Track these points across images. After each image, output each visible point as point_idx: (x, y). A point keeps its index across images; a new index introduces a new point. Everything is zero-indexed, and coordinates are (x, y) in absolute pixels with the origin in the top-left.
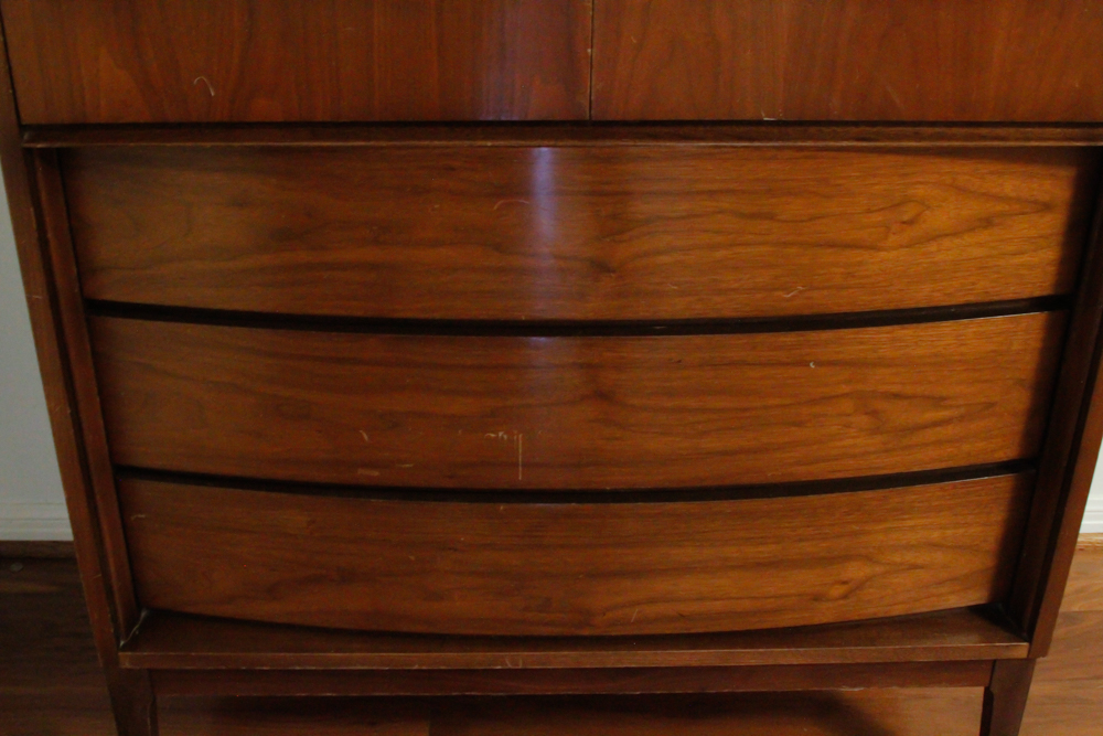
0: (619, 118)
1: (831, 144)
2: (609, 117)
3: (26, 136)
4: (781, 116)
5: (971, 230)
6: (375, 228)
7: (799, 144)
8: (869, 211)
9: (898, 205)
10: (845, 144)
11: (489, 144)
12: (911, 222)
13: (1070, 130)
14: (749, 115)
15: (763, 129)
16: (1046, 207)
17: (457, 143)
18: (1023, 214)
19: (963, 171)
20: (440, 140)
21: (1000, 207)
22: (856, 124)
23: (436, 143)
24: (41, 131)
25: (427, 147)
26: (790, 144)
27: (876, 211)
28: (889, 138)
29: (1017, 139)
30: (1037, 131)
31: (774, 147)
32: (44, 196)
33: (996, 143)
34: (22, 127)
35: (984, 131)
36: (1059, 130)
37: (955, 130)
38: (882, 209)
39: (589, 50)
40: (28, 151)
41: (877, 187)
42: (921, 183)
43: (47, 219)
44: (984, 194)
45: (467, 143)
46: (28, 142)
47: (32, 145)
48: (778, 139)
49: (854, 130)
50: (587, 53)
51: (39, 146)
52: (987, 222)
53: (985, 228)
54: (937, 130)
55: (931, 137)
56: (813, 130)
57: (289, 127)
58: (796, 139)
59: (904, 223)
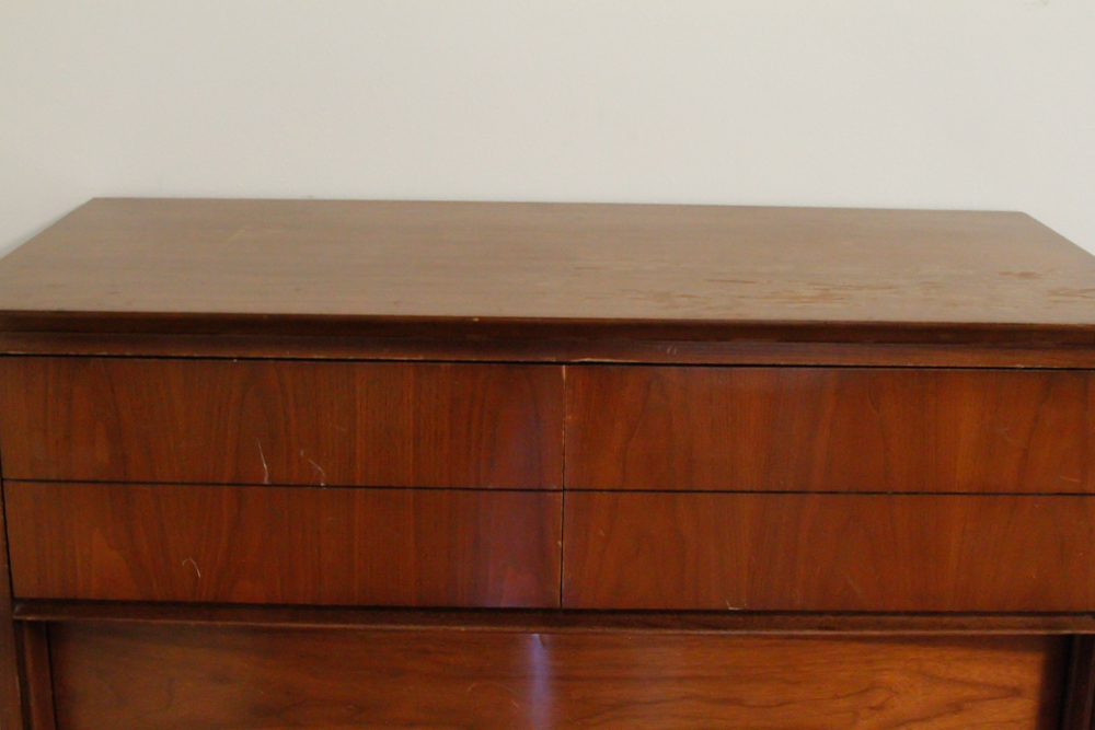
0: (589, 606)
1: (796, 633)
2: (581, 606)
3: (17, 609)
4: (746, 606)
5: (940, 715)
6: (351, 707)
7: (764, 632)
8: (836, 697)
9: (867, 690)
10: (808, 632)
11: (463, 629)
12: (879, 708)
13: (1032, 618)
14: (714, 606)
15: (728, 617)
16: (1015, 692)
17: (432, 627)
18: (992, 699)
19: (929, 657)
20: (415, 624)
21: (969, 692)
22: (820, 613)
23: (412, 627)
24: (33, 604)
25: (403, 631)
26: (756, 632)
27: (842, 697)
28: (853, 627)
29: (980, 628)
30: (1000, 619)
31: (740, 636)
32: (30, 666)
33: (957, 632)
34: (14, 600)
35: (946, 620)
36: (1020, 619)
37: (916, 619)
38: (848, 695)
39: (560, 543)
40: (20, 622)
41: (842, 673)
42: (887, 669)
43: (32, 688)
44: (950, 680)
45: (442, 628)
46: (18, 614)
47: (22, 617)
48: (742, 628)
49: (819, 619)
50: (558, 545)
51: (29, 618)
52: (957, 707)
53: (955, 713)
54: (900, 618)
55: (893, 627)
56: (777, 618)
57: (271, 608)
58: (761, 628)
59: (872, 708)
